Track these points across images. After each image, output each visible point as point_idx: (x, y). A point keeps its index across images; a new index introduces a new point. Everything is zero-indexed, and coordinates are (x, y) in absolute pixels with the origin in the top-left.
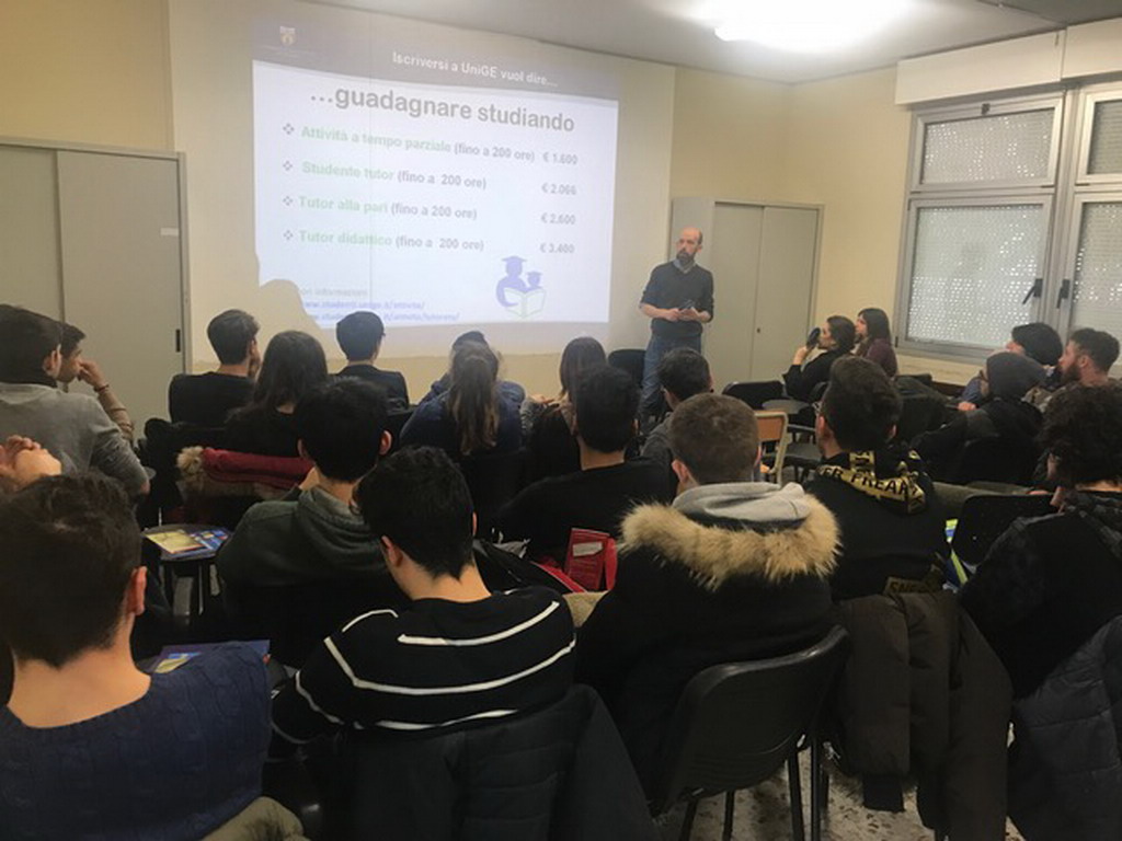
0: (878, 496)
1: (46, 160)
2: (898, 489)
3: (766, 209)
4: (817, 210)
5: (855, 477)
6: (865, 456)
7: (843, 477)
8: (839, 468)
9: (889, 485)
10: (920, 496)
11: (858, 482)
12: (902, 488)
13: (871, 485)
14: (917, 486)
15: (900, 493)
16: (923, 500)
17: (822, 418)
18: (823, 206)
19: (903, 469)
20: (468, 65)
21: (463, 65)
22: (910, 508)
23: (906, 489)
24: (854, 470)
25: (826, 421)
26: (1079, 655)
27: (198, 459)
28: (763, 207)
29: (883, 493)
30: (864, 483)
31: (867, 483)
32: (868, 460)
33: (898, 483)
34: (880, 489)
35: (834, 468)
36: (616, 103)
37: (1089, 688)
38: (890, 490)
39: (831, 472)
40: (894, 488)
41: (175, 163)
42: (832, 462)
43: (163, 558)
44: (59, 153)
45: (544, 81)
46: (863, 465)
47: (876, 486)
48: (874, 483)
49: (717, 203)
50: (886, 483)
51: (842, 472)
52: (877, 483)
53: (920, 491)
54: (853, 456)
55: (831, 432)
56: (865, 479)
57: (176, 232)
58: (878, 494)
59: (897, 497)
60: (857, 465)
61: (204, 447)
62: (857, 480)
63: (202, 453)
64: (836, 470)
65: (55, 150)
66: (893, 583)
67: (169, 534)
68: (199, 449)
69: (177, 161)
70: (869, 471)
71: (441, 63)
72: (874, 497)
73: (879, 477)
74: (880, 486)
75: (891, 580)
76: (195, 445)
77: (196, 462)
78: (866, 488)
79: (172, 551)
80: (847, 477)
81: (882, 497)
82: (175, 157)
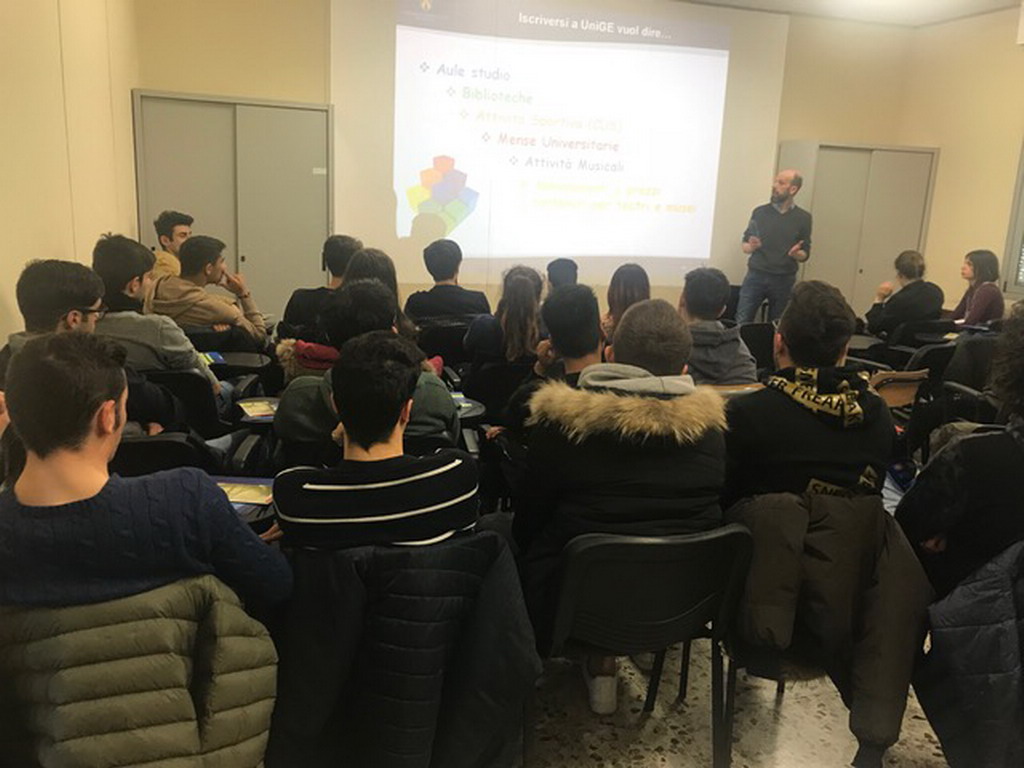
0: (815, 409)
1: (227, 112)
2: (834, 405)
3: (874, 153)
4: (932, 155)
5: (796, 390)
6: (809, 372)
7: (786, 389)
8: (785, 380)
9: (825, 402)
10: (858, 413)
11: (798, 396)
12: (838, 404)
13: (809, 398)
14: (856, 403)
15: (836, 408)
16: (862, 417)
17: (779, 336)
18: (939, 149)
19: (845, 387)
20: (587, 22)
21: (582, 22)
22: (846, 423)
23: (842, 406)
24: (798, 384)
25: (783, 338)
26: (990, 566)
27: (291, 348)
28: (871, 150)
29: (820, 408)
30: (803, 396)
31: (806, 396)
32: (811, 376)
33: (835, 399)
34: (817, 403)
35: (780, 379)
36: (727, 53)
37: (994, 598)
38: (827, 405)
39: (776, 383)
40: (831, 404)
41: (325, 113)
42: (780, 374)
43: (244, 419)
44: (238, 107)
45: (658, 33)
46: (807, 380)
47: (814, 400)
48: (812, 397)
49: (821, 147)
50: (824, 399)
51: (786, 384)
52: (816, 397)
53: (858, 408)
54: (799, 371)
55: (786, 349)
56: (805, 393)
57: (324, 172)
58: (815, 407)
59: (833, 412)
60: (802, 379)
61: (297, 339)
62: (797, 393)
63: (295, 344)
64: (782, 381)
65: (235, 104)
66: (814, 486)
67: (256, 404)
68: (293, 341)
69: (327, 111)
70: (812, 387)
71: (562, 21)
72: (810, 410)
73: (820, 392)
74: (817, 400)
75: (813, 481)
76: (290, 338)
77: (289, 351)
78: (804, 401)
79: (251, 415)
80: (789, 389)
81: (818, 411)
82: (325, 108)
